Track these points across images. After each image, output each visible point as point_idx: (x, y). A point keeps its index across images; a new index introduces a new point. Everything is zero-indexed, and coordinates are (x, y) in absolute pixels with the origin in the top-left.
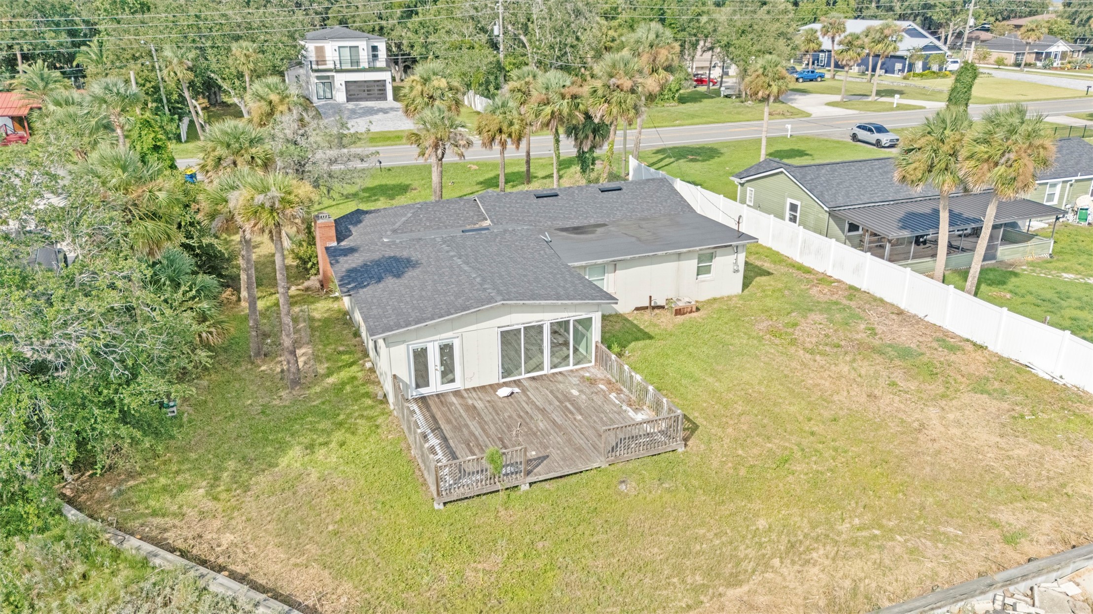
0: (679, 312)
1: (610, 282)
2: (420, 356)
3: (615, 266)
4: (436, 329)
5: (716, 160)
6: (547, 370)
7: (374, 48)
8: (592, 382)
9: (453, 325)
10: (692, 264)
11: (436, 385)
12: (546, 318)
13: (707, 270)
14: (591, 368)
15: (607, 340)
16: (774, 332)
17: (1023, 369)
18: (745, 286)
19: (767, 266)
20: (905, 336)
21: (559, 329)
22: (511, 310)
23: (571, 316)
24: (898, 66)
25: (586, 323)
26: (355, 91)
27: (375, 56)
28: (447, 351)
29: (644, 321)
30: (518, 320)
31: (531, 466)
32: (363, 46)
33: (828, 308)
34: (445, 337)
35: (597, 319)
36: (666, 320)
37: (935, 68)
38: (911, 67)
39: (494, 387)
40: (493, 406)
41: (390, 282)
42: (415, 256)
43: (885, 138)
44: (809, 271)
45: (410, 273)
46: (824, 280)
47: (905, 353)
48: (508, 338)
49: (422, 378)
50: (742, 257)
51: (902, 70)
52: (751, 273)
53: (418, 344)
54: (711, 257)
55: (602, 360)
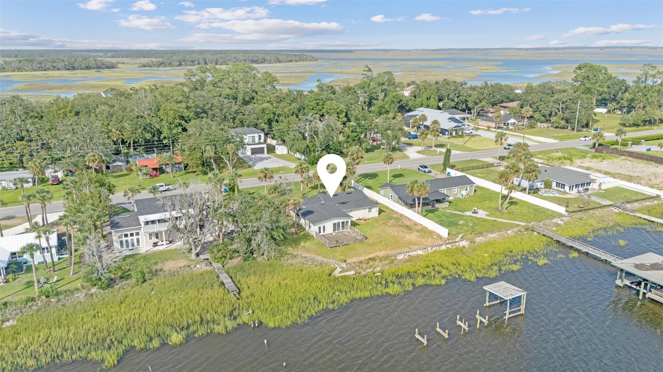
0: (365, 220)
1: (351, 214)
2: (320, 228)
3: (352, 211)
4: (322, 223)
5: (377, 178)
6: (341, 231)
7: (260, 136)
8: (349, 232)
9: (326, 222)
10: (368, 210)
11: (322, 233)
12: (341, 221)
13: (371, 211)
14: (349, 230)
15: (351, 225)
16: (383, 223)
17: (426, 228)
18: (379, 214)
19: (385, 210)
20: (408, 223)
21: (343, 223)
22: (334, 219)
23: (345, 220)
24: (447, 133)
25: (347, 222)
26: (254, 152)
27: (260, 139)
28: (324, 227)
29: (358, 222)
30: (336, 221)
31: (342, 243)
32: (256, 135)
33: (395, 219)
34: (324, 224)
35: (350, 221)
36: (362, 222)
37: (460, 134)
38: (451, 134)
39: (332, 234)
40: (333, 236)
41: (311, 215)
42: (313, 210)
43: (427, 170)
44: (394, 211)
45: (314, 213)
46: (397, 213)
47: (407, 226)
48: (334, 224)
49: (320, 232)
50: (378, 208)
51: (448, 135)
52: (380, 211)
53: (319, 226)
54: (371, 208)
55: (351, 229)
